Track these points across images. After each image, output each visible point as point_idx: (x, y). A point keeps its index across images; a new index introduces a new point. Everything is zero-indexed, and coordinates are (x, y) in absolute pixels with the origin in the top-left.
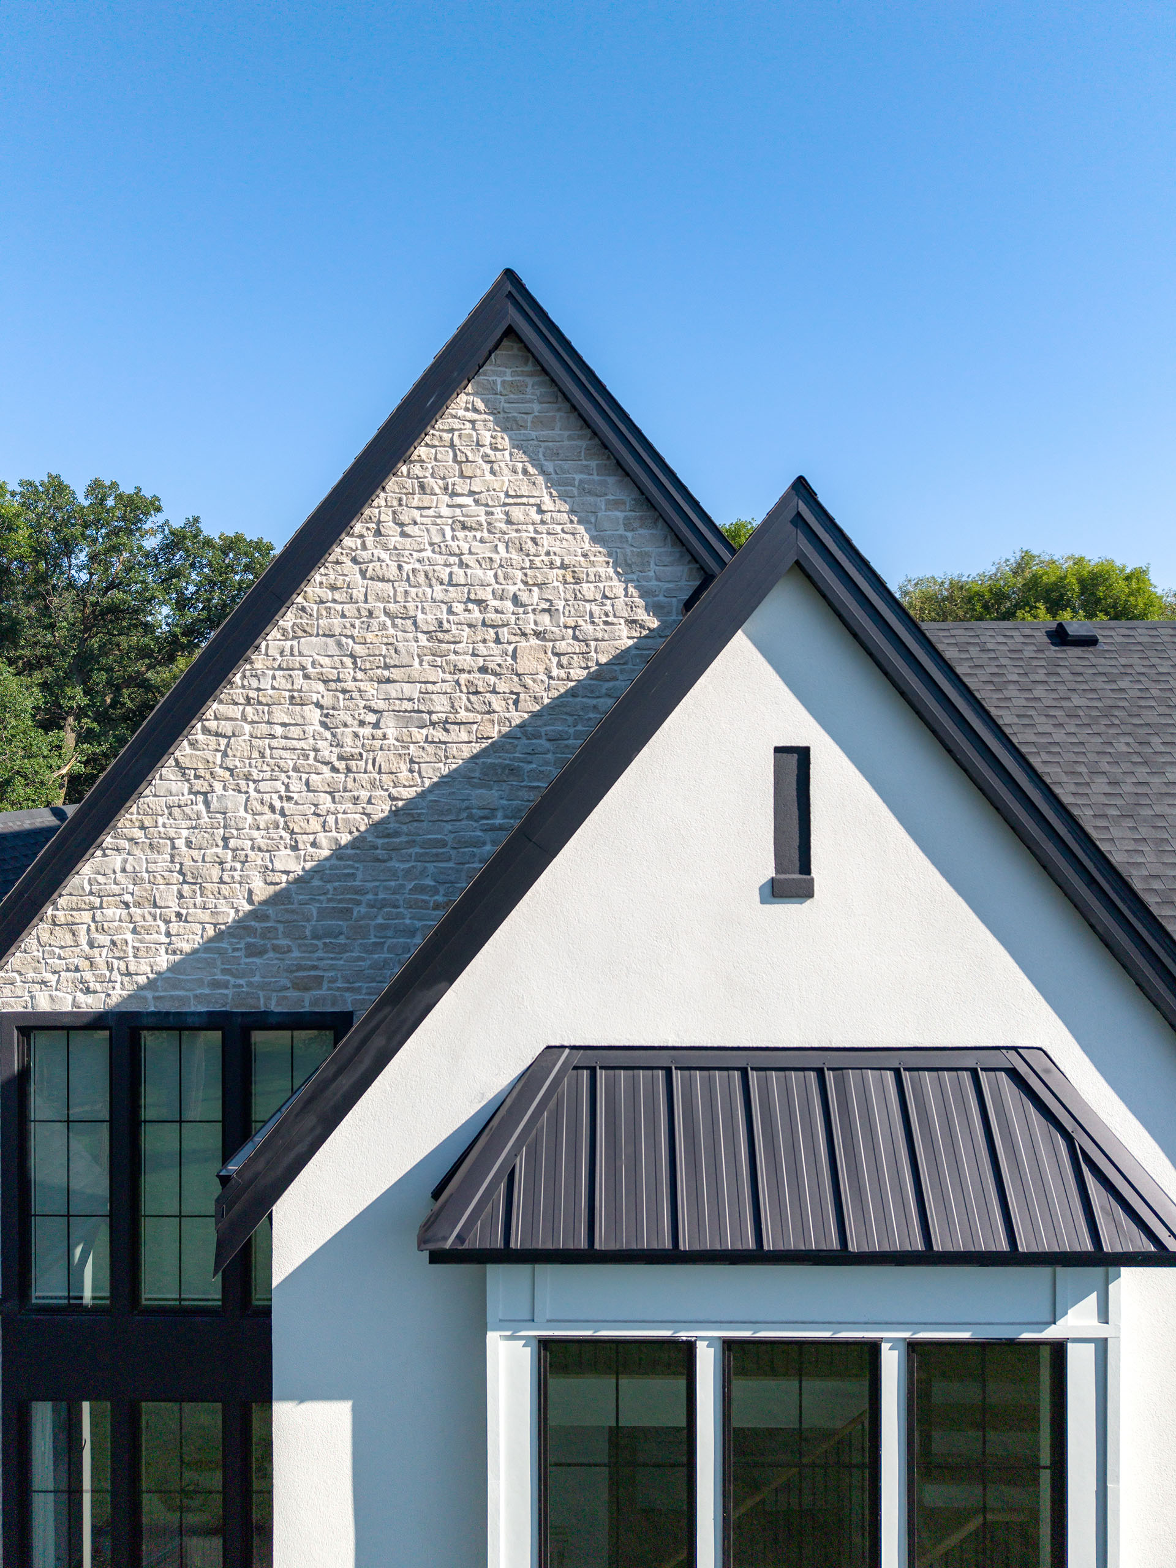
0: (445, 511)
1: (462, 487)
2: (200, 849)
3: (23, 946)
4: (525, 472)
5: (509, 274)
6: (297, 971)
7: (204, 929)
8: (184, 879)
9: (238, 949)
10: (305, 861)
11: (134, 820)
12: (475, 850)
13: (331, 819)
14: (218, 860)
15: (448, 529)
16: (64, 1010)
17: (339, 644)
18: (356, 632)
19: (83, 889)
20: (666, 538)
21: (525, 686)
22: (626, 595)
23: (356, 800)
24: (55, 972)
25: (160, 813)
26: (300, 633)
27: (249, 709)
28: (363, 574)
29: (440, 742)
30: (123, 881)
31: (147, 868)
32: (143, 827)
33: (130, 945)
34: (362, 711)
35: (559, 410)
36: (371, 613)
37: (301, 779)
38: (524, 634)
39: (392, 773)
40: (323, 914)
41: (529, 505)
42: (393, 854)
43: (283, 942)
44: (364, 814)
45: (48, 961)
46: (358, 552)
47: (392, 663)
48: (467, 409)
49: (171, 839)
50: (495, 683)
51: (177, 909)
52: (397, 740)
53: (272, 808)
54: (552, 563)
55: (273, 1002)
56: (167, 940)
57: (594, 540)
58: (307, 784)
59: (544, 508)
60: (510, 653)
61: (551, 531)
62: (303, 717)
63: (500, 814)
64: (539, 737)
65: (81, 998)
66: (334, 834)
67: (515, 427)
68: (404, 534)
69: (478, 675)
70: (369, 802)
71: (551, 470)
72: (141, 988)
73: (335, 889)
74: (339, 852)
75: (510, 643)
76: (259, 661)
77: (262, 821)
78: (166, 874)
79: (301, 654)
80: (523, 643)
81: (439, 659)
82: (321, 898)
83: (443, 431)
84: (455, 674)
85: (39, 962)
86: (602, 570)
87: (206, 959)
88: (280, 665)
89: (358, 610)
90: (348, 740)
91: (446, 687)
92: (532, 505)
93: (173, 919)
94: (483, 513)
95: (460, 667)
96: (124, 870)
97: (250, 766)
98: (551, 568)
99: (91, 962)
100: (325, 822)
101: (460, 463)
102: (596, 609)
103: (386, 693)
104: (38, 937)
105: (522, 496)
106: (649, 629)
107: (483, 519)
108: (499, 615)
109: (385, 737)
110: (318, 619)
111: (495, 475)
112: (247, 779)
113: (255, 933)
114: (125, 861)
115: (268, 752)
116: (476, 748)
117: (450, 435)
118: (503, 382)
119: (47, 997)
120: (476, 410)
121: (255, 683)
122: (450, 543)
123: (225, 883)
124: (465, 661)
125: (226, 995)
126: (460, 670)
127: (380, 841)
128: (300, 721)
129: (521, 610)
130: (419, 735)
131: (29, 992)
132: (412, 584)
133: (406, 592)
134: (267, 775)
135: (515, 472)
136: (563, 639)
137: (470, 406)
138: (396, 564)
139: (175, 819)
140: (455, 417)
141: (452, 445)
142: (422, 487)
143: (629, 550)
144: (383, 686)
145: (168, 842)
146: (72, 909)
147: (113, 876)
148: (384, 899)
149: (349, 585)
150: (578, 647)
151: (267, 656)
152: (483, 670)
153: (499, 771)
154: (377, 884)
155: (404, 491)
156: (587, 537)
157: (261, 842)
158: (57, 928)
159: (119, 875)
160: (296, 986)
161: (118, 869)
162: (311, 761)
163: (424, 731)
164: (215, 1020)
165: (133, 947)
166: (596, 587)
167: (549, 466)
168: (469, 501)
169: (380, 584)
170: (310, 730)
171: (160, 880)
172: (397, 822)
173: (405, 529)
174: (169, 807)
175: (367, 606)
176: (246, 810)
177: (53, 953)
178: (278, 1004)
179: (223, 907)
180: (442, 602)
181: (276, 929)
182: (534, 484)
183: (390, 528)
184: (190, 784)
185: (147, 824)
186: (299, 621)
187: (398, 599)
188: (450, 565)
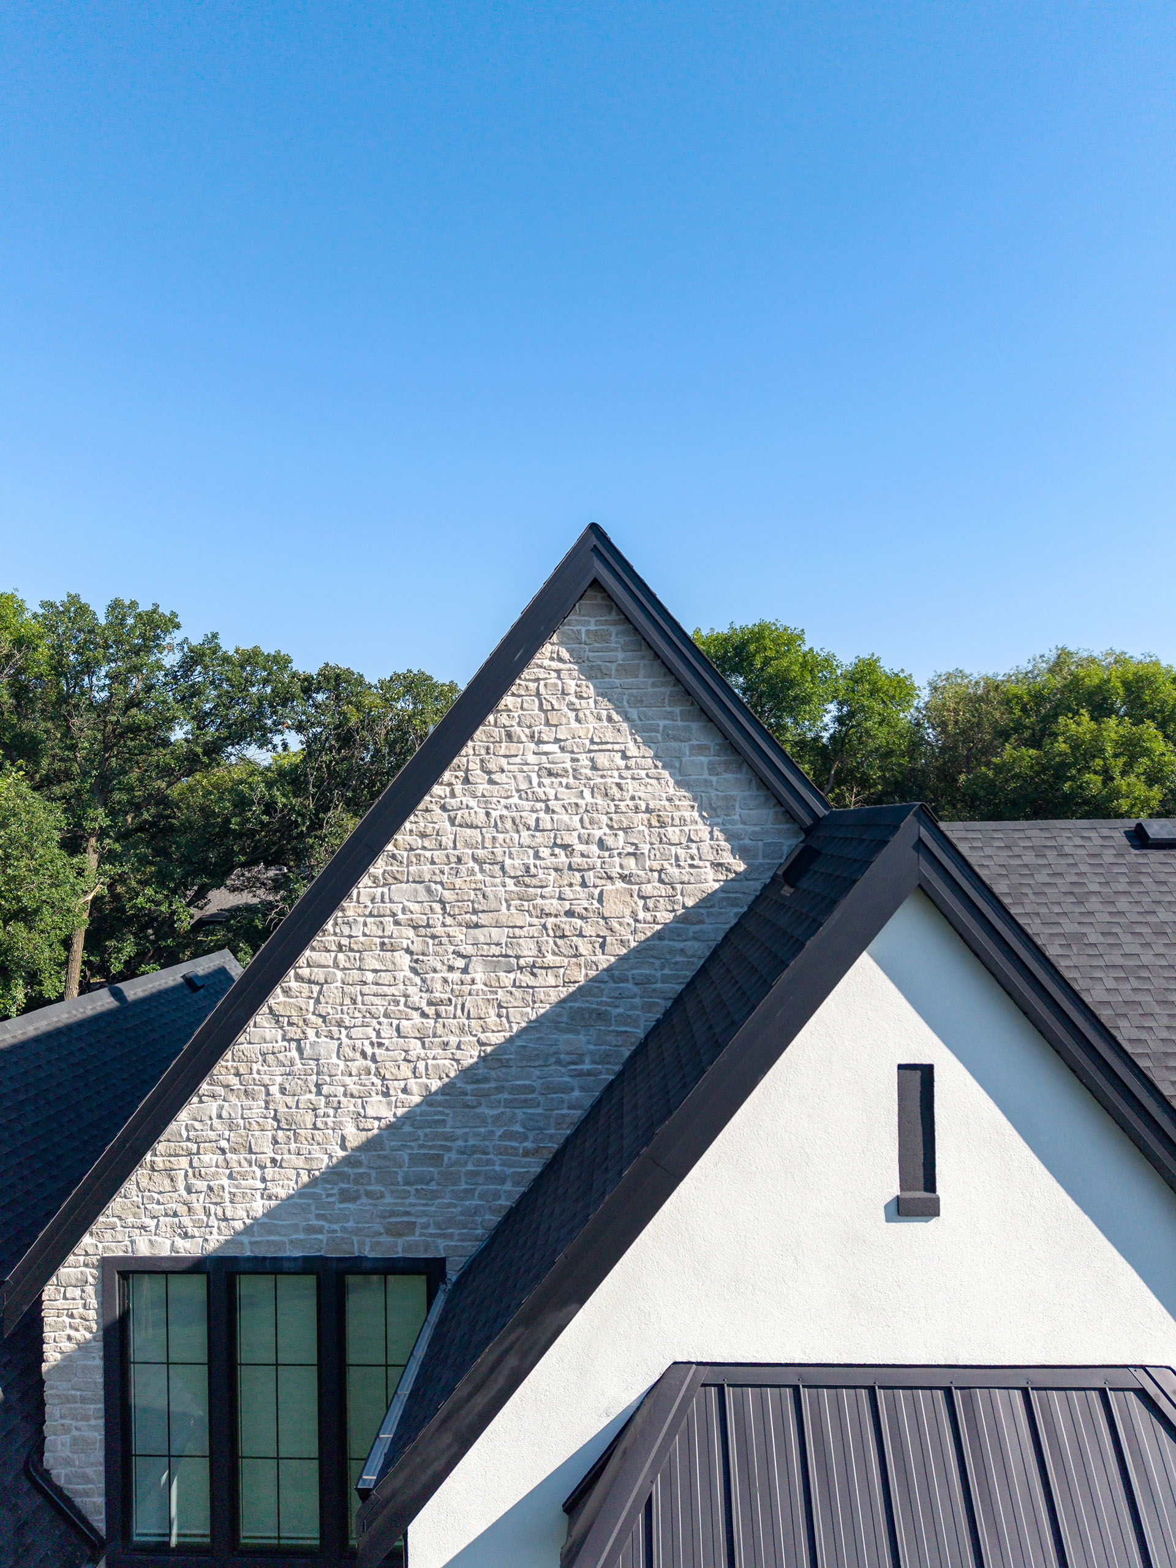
0: (531, 758)
1: (548, 734)
2: (294, 1095)
3: (123, 1191)
4: (610, 719)
5: (594, 528)
6: (390, 1216)
7: (298, 1175)
8: (278, 1125)
9: (330, 1195)
10: (396, 1107)
11: (229, 1067)
12: (563, 1096)
13: (421, 1065)
14: (311, 1106)
15: (534, 776)
16: (163, 1255)
17: (429, 890)
18: (445, 879)
19: (180, 1135)
20: (751, 781)
21: (611, 929)
22: (712, 839)
23: (445, 1045)
24: (154, 1217)
25: (255, 1060)
26: (391, 880)
27: (341, 956)
28: (452, 821)
29: (528, 987)
30: (219, 1127)
31: (242, 1115)
32: (237, 1074)
33: (226, 1191)
34: (451, 956)
35: (643, 658)
36: (459, 860)
37: (391, 1025)
38: (610, 878)
39: (480, 1018)
40: (415, 1160)
41: (613, 751)
42: (483, 1100)
43: (375, 1188)
44: (453, 1059)
45: (147, 1206)
46: (447, 800)
47: (481, 908)
48: (552, 659)
49: (266, 1086)
50: (581, 927)
51: (272, 1155)
52: (485, 985)
53: (364, 1055)
54: (637, 808)
55: (367, 1248)
56: (262, 1186)
57: (679, 784)
58: (398, 1029)
59: (629, 754)
60: (596, 896)
61: (636, 777)
62: (394, 963)
63: (587, 1059)
64: (627, 981)
65: (180, 1243)
66: (424, 1080)
67: (599, 675)
68: (491, 782)
69: (564, 919)
70: (458, 1048)
71: (635, 717)
72: (238, 1234)
73: (426, 1135)
74: (429, 1099)
75: (595, 886)
76: (350, 907)
77: (354, 1067)
78: (261, 1120)
79: (391, 901)
80: (609, 887)
81: (526, 903)
82: (412, 1144)
83: (529, 680)
84: (541, 917)
85: (138, 1207)
86: (687, 814)
87: (300, 1205)
88: (371, 912)
89: (447, 857)
90: (438, 986)
91: (533, 931)
92: (617, 751)
93: (269, 1164)
94: (568, 760)
95: (547, 911)
96: (220, 1117)
97: (342, 1013)
98: (636, 813)
99: (189, 1208)
100: (415, 1068)
101: (546, 712)
102: (681, 852)
103: (475, 938)
104: (138, 1183)
105: (607, 743)
106: (735, 872)
107: (568, 765)
108: (585, 859)
109: (473, 982)
110: (408, 866)
111: (580, 722)
112: (339, 1026)
113: (348, 1180)
114: (221, 1107)
115: (359, 998)
116: (564, 992)
117: (536, 684)
118: (588, 631)
119: (147, 1242)
120: (560, 660)
121: (347, 931)
122: (537, 789)
123: (319, 1129)
124: (552, 905)
125: (321, 1241)
126: (546, 914)
127: (469, 1087)
128: (391, 967)
129: (607, 854)
130: (507, 979)
131: (129, 1237)
132: (500, 830)
133: (494, 838)
134: (359, 1021)
135: (600, 719)
136: (649, 882)
137: (555, 656)
138: (484, 811)
139: (269, 1066)
140: (541, 667)
141: (538, 694)
142: (509, 736)
143: (713, 793)
144: (471, 931)
145: (263, 1089)
146: (170, 1155)
147: (209, 1122)
148: (474, 1146)
149: (438, 832)
150: (663, 890)
151: (359, 902)
152: (570, 913)
153: (587, 1016)
154: (467, 1130)
155: (492, 739)
156: (671, 782)
157: (353, 1088)
158: (156, 1174)
159: (215, 1121)
160: (389, 1232)
161: (214, 1116)
162: (401, 1007)
163: (512, 976)
164: (309, 1265)
165: (230, 1193)
166: (681, 831)
167: (633, 713)
168: (555, 748)
169: (468, 831)
170: (400, 975)
171: (255, 1126)
172: (486, 1067)
173: (493, 776)
174: (263, 1054)
175: (456, 852)
176: (338, 1057)
177: (151, 1198)
178: (372, 1250)
179: (317, 1154)
180: (529, 847)
181: (369, 1175)
182: (619, 730)
183: (477, 775)
184: (284, 1031)
185: (242, 1071)
186: (389, 868)
187: (486, 845)
188: (537, 811)
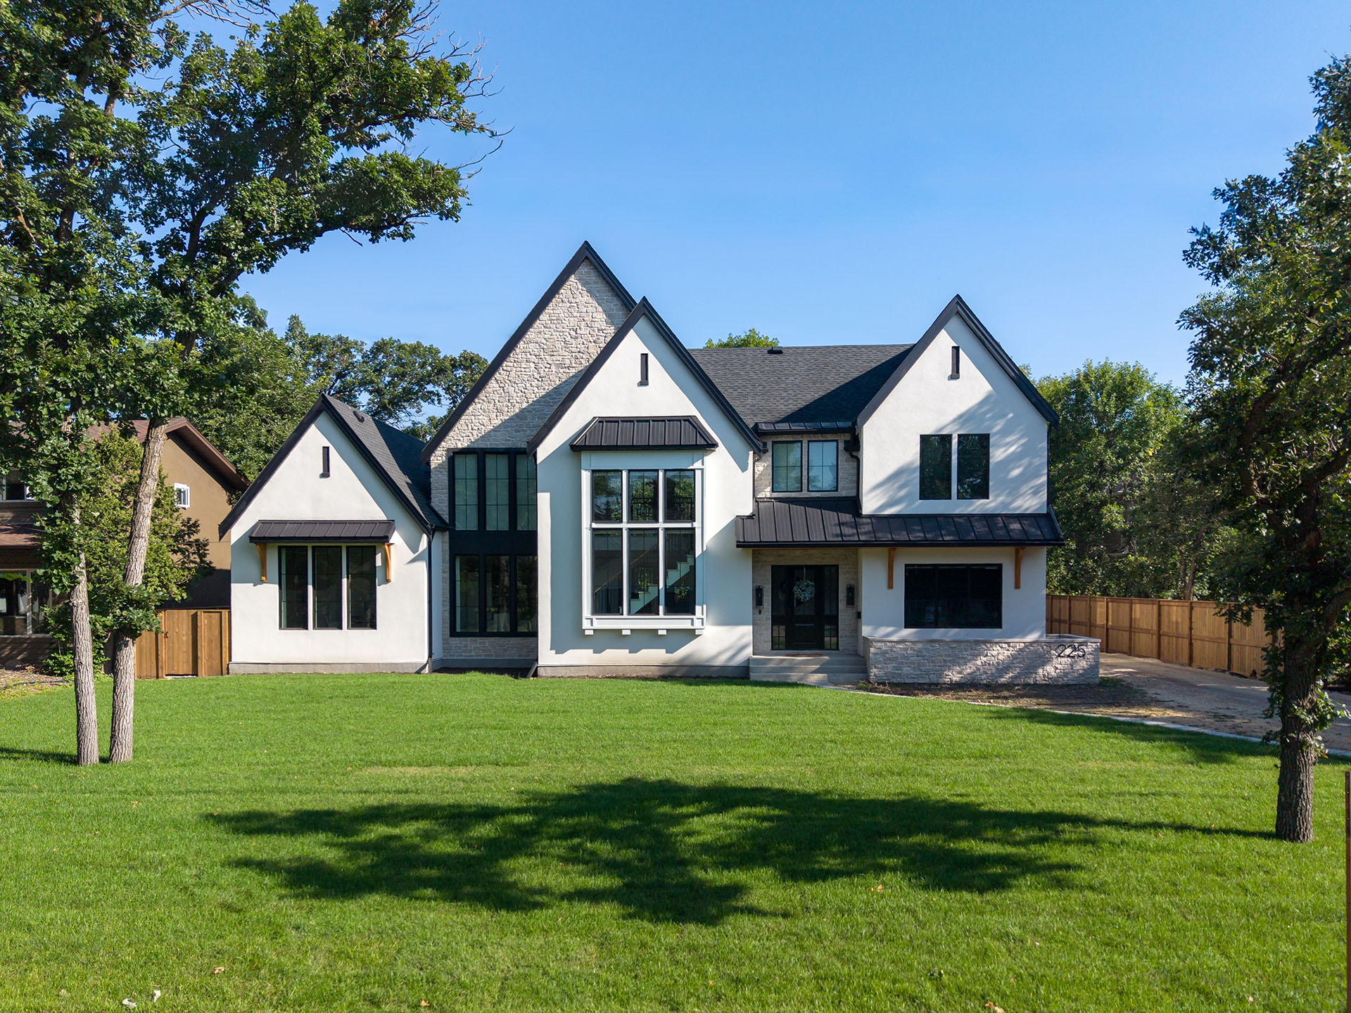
0: (568, 307)
1: (573, 301)
2: (503, 402)
3: (455, 429)
4: (590, 297)
5: (586, 243)
6: (529, 436)
8: (498, 411)
9: (513, 430)
11: (484, 395)
13: (536, 393)
14: (506, 404)
15: (569, 313)
16: (465, 447)
17: (539, 345)
18: (544, 342)
19: (471, 414)
23: (545, 389)
24: (462, 436)
25: (491, 393)
26: (529, 343)
27: (515, 364)
29: (567, 373)
30: (482, 411)
31: (488, 408)
34: (546, 364)
35: (600, 279)
38: (591, 342)
39: (554, 382)
42: (555, 404)
43: (525, 428)
44: (546, 392)
45: (460, 433)
47: (554, 351)
48: (575, 279)
50: (582, 356)
51: (496, 419)
52: (556, 373)
53: (522, 392)
58: (530, 384)
59: (596, 306)
61: (597, 312)
65: (470, 444)
67: (588, 284)
69: (577, 354)
70: (548, 390)
73: (539, 413)
75: (587, 344)
76: (518, 350)
77: (519, 395)
78: (493, 410)
79: (529, 348)
81: (567, 349)
83: (568, 285)
85: (457, 434)
87: (504, 433)
88: (523, 351)
89: (544, 336)
90: (542, 372)
92: (592, 306)
97: (516, 380)
99: (473, 434)
101: (573, 294)
104: (459, 427)
105: (590, 303)
107: (579, 310)
108: (583, 337)
109: (551, 371)
110: (533, 339)
111: (582, 297)
112: (514, 383)
113: (517, 426)
114: (481, 406)
115: (520, 375)
117: (570, 287)
118: (585, 272)
119: (460, 443)
122: (570, 317)
123: (509, 412)
124: (574, 350)
125: (510, 442)
128: (529, 367)
129: (590, 335)
130: (562, 371)
131: (455, 442)
132: (559, 328)
133: (557, 330)
134: (520, 382)
139: (495, 394)
140: (571, 281)
142: (562, 301)
144: (552, 357)
145: (493, 401)
146: (466, 419)
147: (477, 409)
151: (520, 349)
152: (579, 352)
155: (557, 302)
157: (518, 400)
158: (463, 425)
162: (532, 378)
164: (506, 451)
165: (485, 430)
167: (597, 296)
168: (575, 305)
170: (531, 369)
174: (493, 391)
175: (547, 335)
176: (515, 392)
180: (568, 333)
181: (523, 425)
182: (593, 300)
184: (499, 384)
185: (487, 396)
186: (528, 339)
187: (555, 333)
188: (570, 323)
